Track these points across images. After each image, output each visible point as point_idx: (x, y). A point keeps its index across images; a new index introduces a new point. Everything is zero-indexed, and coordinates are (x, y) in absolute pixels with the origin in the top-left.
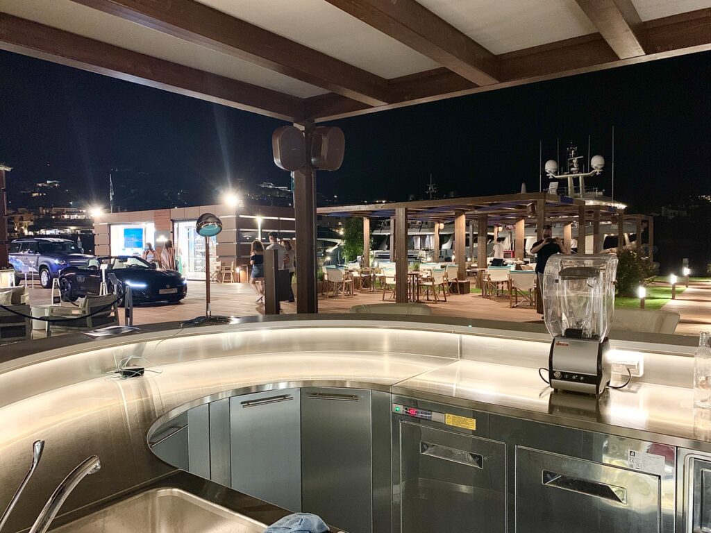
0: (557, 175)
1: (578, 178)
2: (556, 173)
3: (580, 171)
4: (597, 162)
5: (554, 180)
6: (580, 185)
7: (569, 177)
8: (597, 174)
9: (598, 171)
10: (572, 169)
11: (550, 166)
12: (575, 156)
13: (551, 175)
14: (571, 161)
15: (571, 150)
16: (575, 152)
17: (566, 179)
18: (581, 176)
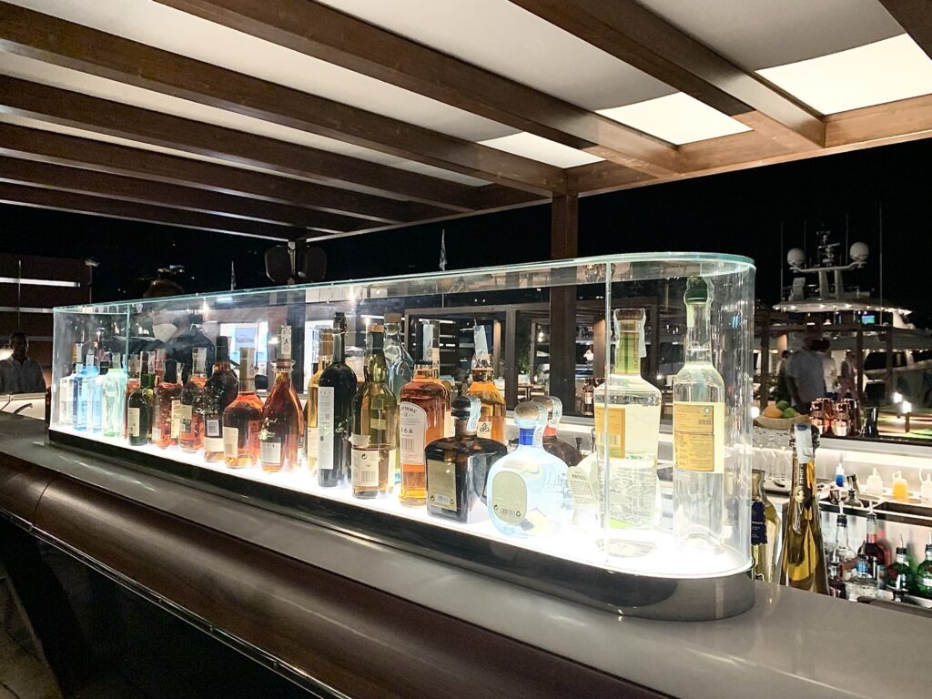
0: (803, 268)
1: (832, 272)
2: (802, 266)
3: (835, 263)
4: (857, 251)
5: (800, 275)
6: (836, 281)
7: (820, 271)
8: (859, 267)
9: (860, 264)
10: (825, 261)
11: (793, 257)
12: (828, 243)
13: (795, 269)
14: (823, 250)
15: (823, 235)
16: (827, 237)
17: (817, 273)
18: (836, 270)
